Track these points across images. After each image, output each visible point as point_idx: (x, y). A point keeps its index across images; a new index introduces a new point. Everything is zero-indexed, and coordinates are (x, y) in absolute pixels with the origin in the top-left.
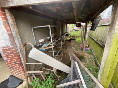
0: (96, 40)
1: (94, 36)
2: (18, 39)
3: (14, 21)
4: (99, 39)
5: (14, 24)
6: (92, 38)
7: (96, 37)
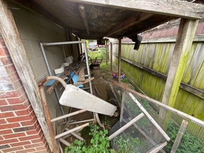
0: (131, 63)
1: (127, 57)
2: (28, 70)
3: (15, 29)
4: (136, 61)
5: (16, 35)
6: (125, 60)
7: (130, 58)
